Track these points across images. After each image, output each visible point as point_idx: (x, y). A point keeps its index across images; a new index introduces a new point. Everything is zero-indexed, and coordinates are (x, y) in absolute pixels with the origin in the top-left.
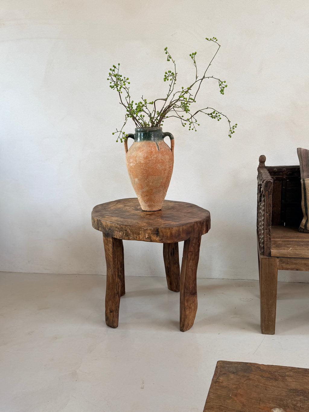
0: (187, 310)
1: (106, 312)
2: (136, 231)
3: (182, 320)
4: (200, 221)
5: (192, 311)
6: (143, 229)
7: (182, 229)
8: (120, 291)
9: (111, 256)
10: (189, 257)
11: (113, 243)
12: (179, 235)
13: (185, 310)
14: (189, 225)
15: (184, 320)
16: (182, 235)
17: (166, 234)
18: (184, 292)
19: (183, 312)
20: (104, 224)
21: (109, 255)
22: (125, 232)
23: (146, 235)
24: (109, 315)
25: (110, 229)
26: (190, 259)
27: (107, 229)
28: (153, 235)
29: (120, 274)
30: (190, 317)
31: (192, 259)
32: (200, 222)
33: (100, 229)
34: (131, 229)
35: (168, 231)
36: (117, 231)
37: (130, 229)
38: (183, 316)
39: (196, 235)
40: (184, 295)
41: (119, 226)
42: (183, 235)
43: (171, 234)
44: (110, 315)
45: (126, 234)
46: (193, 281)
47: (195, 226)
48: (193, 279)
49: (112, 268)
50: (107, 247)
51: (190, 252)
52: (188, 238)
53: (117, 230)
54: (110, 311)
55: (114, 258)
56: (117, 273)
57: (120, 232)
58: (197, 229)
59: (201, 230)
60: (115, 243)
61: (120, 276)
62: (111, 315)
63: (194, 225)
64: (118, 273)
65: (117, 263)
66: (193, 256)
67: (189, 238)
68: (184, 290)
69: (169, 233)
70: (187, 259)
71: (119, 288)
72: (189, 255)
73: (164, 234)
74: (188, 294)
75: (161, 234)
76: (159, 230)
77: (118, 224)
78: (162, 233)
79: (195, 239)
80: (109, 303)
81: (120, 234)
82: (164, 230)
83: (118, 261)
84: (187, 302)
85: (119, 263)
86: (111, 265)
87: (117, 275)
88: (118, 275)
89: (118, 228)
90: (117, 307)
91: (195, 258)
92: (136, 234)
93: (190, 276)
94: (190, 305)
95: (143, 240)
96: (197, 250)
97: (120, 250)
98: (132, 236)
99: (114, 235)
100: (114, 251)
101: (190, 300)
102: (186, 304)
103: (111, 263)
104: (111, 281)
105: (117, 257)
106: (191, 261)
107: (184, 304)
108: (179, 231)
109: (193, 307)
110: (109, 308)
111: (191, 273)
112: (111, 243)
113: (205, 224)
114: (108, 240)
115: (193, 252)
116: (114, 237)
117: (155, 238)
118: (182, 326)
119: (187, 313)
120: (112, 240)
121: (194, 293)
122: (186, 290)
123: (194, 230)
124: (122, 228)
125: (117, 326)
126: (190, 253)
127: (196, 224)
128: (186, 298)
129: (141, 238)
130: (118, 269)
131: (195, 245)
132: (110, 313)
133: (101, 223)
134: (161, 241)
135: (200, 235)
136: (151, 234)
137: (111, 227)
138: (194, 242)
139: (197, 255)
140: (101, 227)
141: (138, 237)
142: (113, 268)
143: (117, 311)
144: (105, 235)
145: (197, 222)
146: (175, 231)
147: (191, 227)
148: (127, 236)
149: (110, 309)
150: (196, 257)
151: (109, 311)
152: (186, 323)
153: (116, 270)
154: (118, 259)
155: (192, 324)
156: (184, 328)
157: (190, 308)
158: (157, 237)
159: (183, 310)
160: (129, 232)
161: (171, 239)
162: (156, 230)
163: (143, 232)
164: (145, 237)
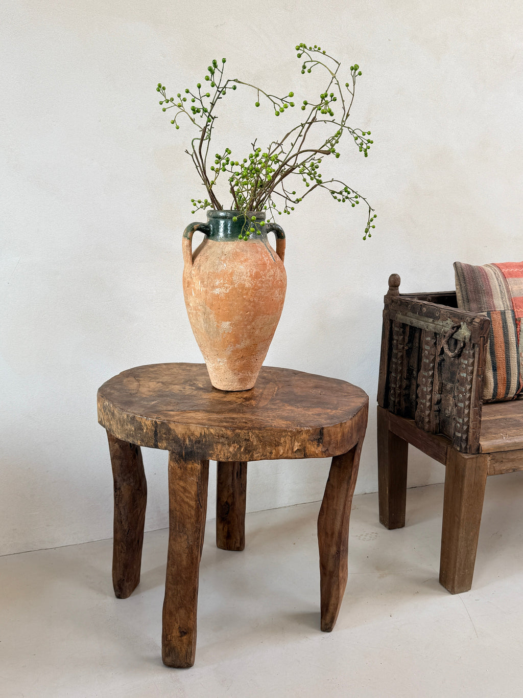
2: (272, 438)
6: (290, 432)
7: (354, 424)
9: (193, 503)
11: (202, 473)
12: (352, 435)
17: (335, 438)
20: (179, 431)
21: (185, 503)
22: (244, 444)
23: (296, 444)
24: (175, 643)
25: (198, 442)
27: (187, 442)
28: (310, 444)
33: (162, 444)
34: (260, 435)
35: (339, 429)
36: (223, 444)
37: (257, 436)
39: (363, 432)
41: (229, 432)
42: (355, 436)
43: (343, 435)
44: (181, 641)
45: (245, 449)
50: (182, 484)
51: (355, 466)
52: (358, 440)
57: (229, 445)
69: (340, 435)
70: (349, 482)
72: (352, 473)
73: (332, 437)
75: (326, 438)
76: (324, 431)
77: (229, 428)
78: (330, 436)
79: (362, 440)
80: (177, 615)
82: (332, 430)
89: (226, 438)
92: (270, 445)
95: (285, 456)
98: (261, 450)
99: (211, 455)
108: (352, 427)
112: (197, 473)
114: (186, 469)
117: (313, 449)
120: (201, 466)
124: (238, 435)
126: (354, 469)
129: (281, 453)
132: (181, 636)
133: (168, 429)
134: (325, 454)
136: (308, 440)
137: (204, 436)
140: (167, 439)
141: (274, 451)
142: (195, 531)
144: (180, 456)
146: (348, 429)
148: (250, 452)
149: (180, 627)
151: (176, 634)
158: (318, 445)
160: (255, 444)
161: (342, 446)
162: (318, 430)
163: (288, 439)
164: (293, 449)
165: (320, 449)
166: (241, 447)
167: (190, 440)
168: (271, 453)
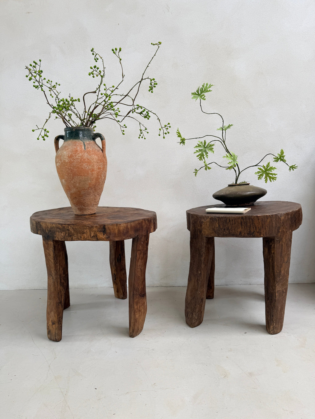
0: (136, 314)
1: (47, 325)
2: (80, 230)
3: (132, 324)
4: (148, 218)
5: (141, 314)
6: (88, 226)
7: (130, 226)
8: (63, 300)
9: (52, 261)
10: (138, 256)
11: (55, 247)
12: (128, 232)
13: (134, 313)
14: (137, 222)
15: (134, 325)
16: (130, 232)
17: (114, 231)
18: (133, 294)
19: (132, 316)
20: (44, 225)
21: (50, 260)
22: (67, 232)
23: (92, 233)
24: (51, 328)
25: (50, 231)
26: (139, 258)
27: (47, 231)
28: (99, 233)
29: (63, 281)
30: (140, 321)
31: (140, 258)
32: (148, 220)
33: (39, 232)
34: (74, 228)
35: (115, 227)
37: (73, 228)
38: (132, 321)
39: (144, 233)
40: (134, 297)
41: (60, 226)
42: (132, 233)
43: (119, 230)
45: (68, 235)
46: (142, 282)
47: (144, 224)
48: (142, 279)
49: (53, 275)
50: (48, 251)
51: (139, 250)
52: (136, 235)
53: (58, 231)
54: (52, 323)
55: (55, 264)
56: (59, 280)
57: (62, 233)
58: (145, 227)
59: (149, 228)
60: (56, 246)
61: (63, 283)
62: (54, 327)
63: (142, 222)
64: (61, 280)
65: (59, 270)
66: (142, 255)
67: (138, 236)
68: (133, 292)
69: (116, 231)
70: (136, 259)
71: (61, 297)
72: (137, 254)
73: (111, 231)
74: (138, 296)
75: (108, 231)
76: (106, 227)
77: (59, 224)
78: (110, 230)
79: (143, 237)
80: (51, 314)
81: (62, 234)
82: (111, 227)
83: (61, 266)
84: (137, 304)
85: (61, 269)
86: (52, 272)
87: (59, 283)
88: (61, 282)
89: (60, 229)
90: (60, 318)
91: (143, 257)
92: (80, 233)
93: (139, 276)
94: (140, 307)
95: (88, 239)
96: (145, 249)
97: (63, 254)
98: (76, 235)
99: (55, 237)
100: (55, 256)
101: (139, 302)
102: (136, 307)
103: (52, 269)
104: (52, 289)
105: (59, 262)
106: (140, 261)
107: (134, 307)
108: (127, 228)
109: (143, 310)
110: (51, 320)
111: (140, 273)
112: (52, 246)
113: (152, 221)
114: (48, 244)
115: (142, 251)
116: (55, 239)
117: (101, 236)
118: (131, 331)
119: (137, 316)
120: (53, 242)
121: (143, 295)
122: (135, 292)
123: (142, 227)
124: (64, 227)
125: (61, 339)
126: (139, 252)
127: (144, 221)
128: (136, 301)
129: (86, 238)
130: (60, 275)
131: (143, 243)
132: (53, 325)
133: (40, 225)
134: (108, 239)
135: (149, 233)
136: (98, 231)
137: (52, 228)
138: (143, 240)
139: (145, 254)
140: (40, 230)
141: (82, 236)
142: (55, 274)
143: (60, 323)
144: (45, 238)
145: (144, 220)
146: (123, 228)
147: (139, 224)
148: (70, 236)
150: (145, 257)
151: (50, 323)
152: (136, 328)
153: (58, 276)
154: (60, 264)
155: (142, 328)
156: (134, 333)
157: (140, 311)
158: (104, 234)
159: (133, 313)
160: (72, 232)
161: (119, 236)
162: (102, 227)
163: (88, 230)
164: (91, 236)
165: (105, 236)
166: (66, 233)
167: (48, 230)
168: (81, 237)
